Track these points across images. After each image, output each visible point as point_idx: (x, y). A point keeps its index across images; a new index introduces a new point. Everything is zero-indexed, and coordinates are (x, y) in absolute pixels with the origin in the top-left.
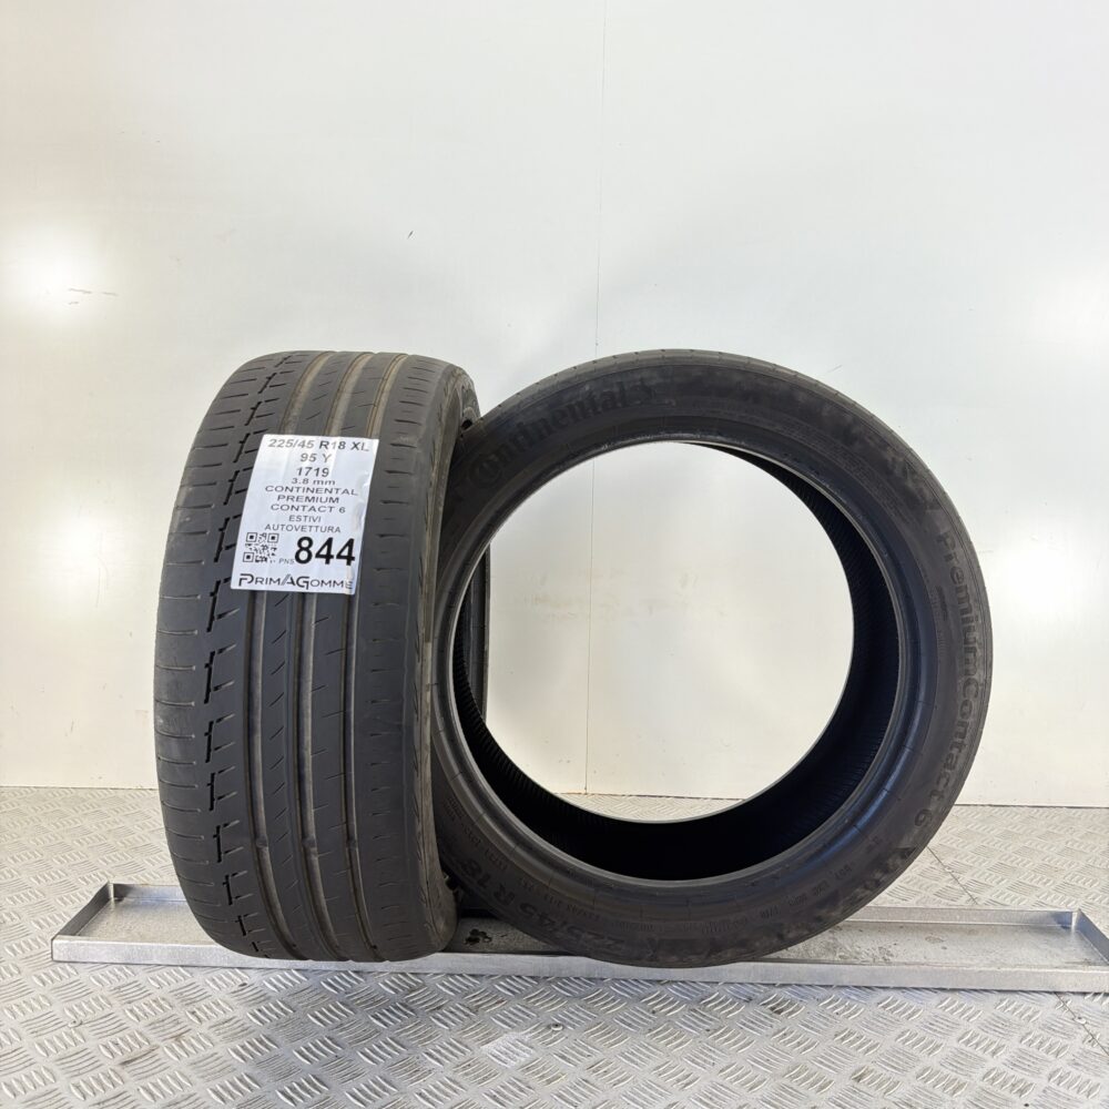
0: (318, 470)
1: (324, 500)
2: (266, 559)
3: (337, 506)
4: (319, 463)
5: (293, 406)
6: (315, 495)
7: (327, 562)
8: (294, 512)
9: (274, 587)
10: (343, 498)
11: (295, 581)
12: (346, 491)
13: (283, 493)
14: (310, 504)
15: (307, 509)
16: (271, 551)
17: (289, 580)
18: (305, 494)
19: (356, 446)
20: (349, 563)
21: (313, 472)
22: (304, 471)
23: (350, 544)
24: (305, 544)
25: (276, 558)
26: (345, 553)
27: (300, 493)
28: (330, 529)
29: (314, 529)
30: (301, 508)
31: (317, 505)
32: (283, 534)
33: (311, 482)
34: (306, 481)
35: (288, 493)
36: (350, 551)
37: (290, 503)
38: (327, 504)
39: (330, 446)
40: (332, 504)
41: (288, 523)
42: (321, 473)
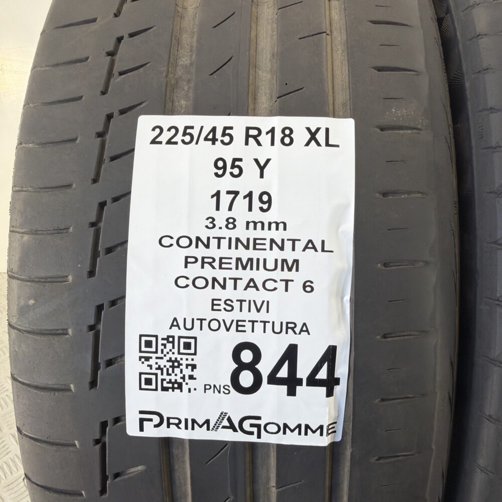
0: (250, 195)
1: (270, 265)
2: (180, 387)
3: (298, 278)
4: (250, 182)
5: (179, 42)
6: (252, 253)
7: (292, 392)
8: (218, 292)
9: (200, 434)
10: (307, 258)
11: (237, 426)
12: (310, 245)
13: (192, 251)
14: (246, 275)
15: (241, 284)
16: (187, 372)
17: (225, 423)
18: (234, 254)
19: (313, 136)
20: (330, 394)
21: (241, 203)
22: (226, 199)
23: (330, 355)
24: (247, 356)
25: (198, 384)
26: (323, 374)
27: (224, 251)
28: (290, 327)
29: (259, 327)
30: (230, 284)
31: (260, 276)
32: (205, 338)
33: (241, 224)
34: (231, 223)
35: (201, 252)
36: (331, 370)
37: (208, 272)
38: (278, 275)
39: (265, 139)
40: (286, 275)
41: (209, 315)
42: (256, 204)
